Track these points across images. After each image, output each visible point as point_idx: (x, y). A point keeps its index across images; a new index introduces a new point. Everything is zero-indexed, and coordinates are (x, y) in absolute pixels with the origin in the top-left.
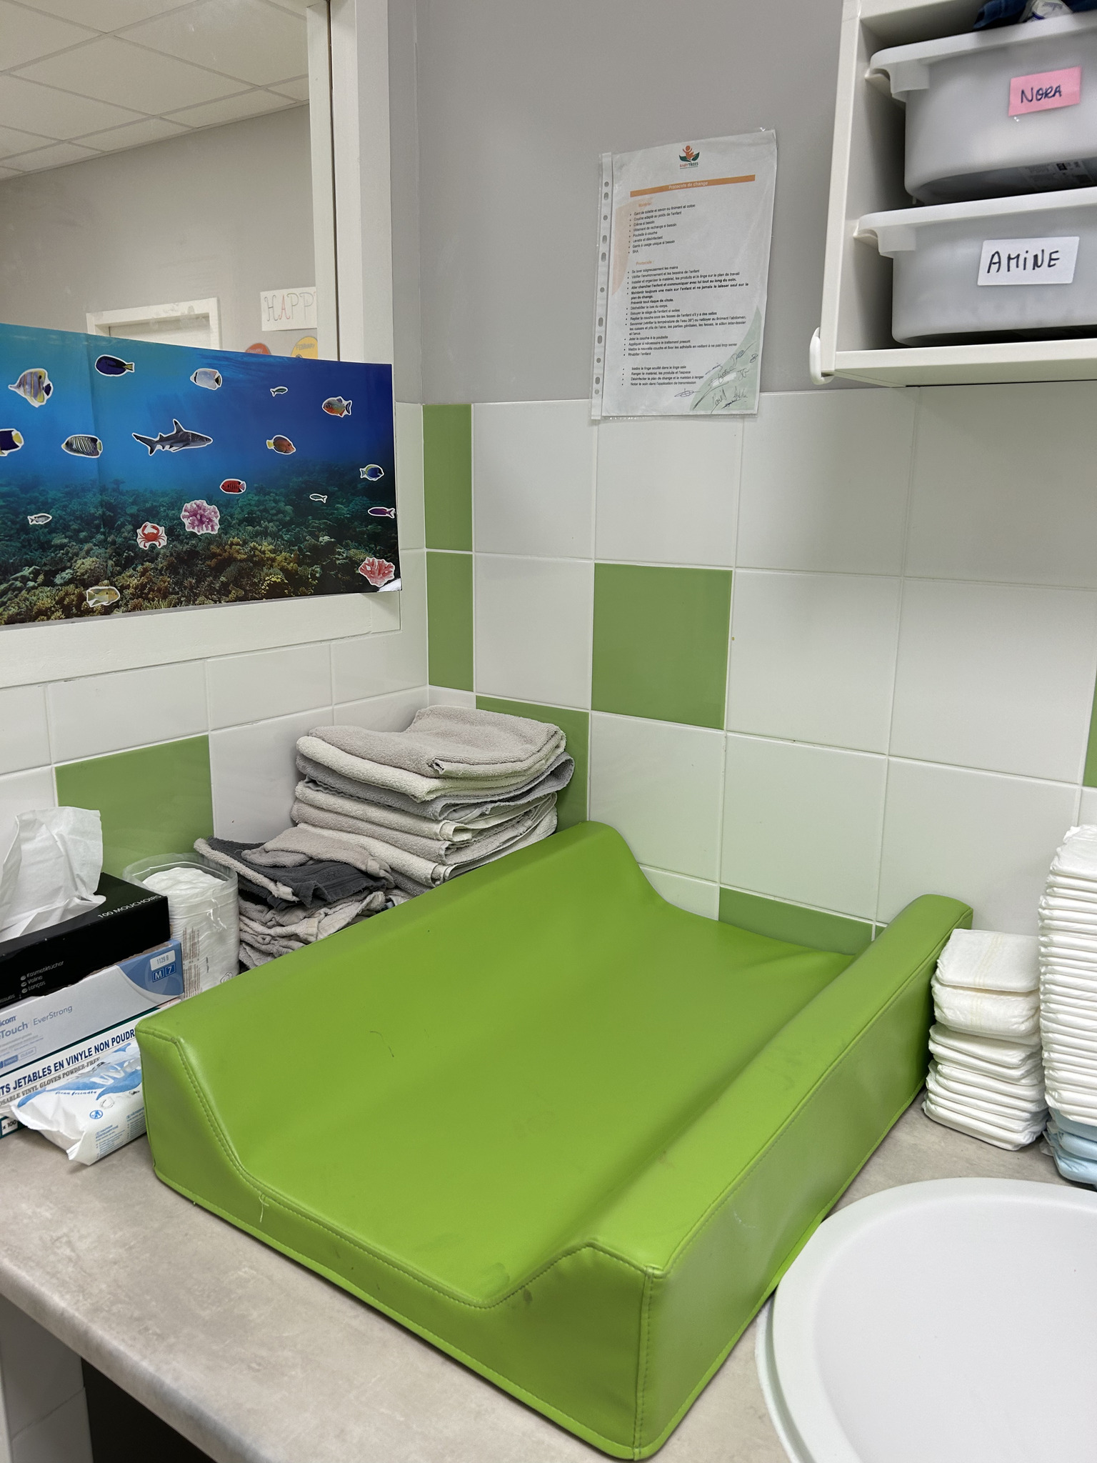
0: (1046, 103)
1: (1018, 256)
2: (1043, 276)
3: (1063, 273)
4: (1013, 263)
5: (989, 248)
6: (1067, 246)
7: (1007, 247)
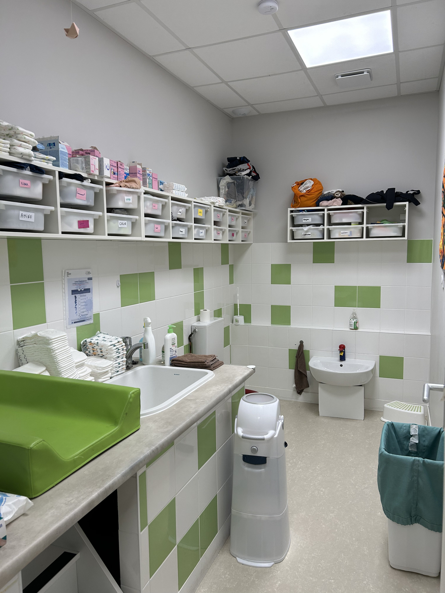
0: (25, 186)
1: (25, 215)
2: (29, 220)
3: (32, 220)
4: (25, 216)
5: (21, 212)
6: (33, 214)
7: (24, 213)
